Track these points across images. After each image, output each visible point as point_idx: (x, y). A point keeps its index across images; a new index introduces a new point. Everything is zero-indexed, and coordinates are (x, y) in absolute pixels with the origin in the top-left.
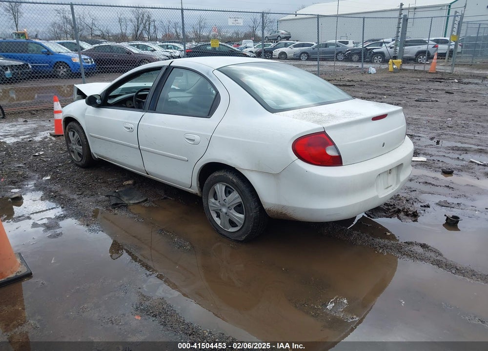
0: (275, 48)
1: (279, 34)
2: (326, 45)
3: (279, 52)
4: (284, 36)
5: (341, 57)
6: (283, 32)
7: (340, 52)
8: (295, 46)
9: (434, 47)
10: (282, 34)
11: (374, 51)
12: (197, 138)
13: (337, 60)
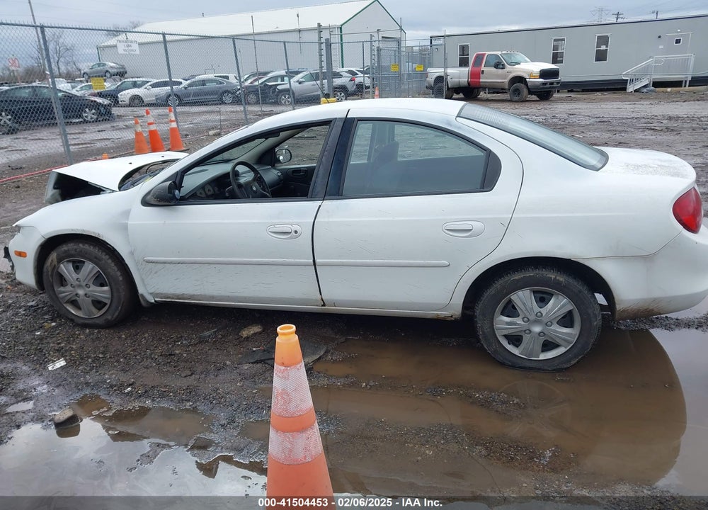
0: (119, 90)
1: (106, 68)
2: (203, 82)
3: (130, 96)
4: (116, 71)
5: (228, 98)
6: (112, 65)
7: (227, 92)
8: (154, 86)
9: (351, 80)
10: (111, 67)
11: (279, 87)
12: (477, 225)
13: (223, 103)
